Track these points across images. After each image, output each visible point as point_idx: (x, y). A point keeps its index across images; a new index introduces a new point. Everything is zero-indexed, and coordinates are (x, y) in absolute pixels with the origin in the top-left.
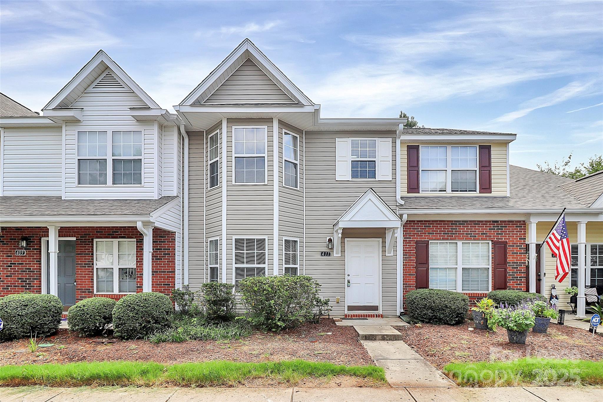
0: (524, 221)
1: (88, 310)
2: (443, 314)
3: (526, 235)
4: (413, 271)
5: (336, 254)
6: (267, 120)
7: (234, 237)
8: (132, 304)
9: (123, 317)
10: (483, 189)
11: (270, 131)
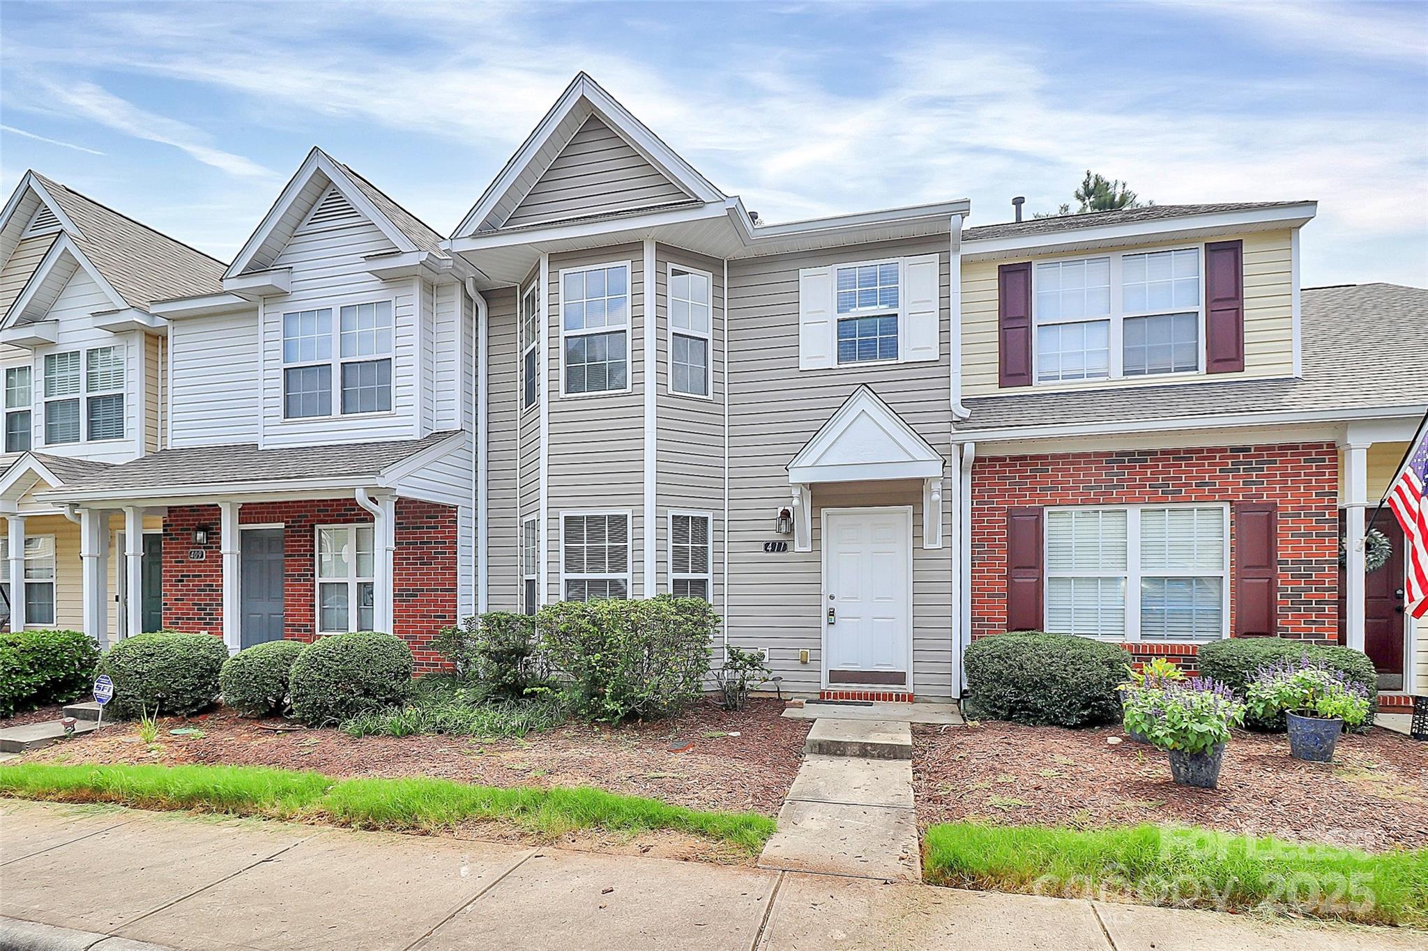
0: (1331, 445)
3: (1339, 484)
4: (1000, 586)
5: (800, 546)
6: (629, 248)
7: (563, 514)
8: (321, 656)
10: (1218, 361)
11: (638, 272)
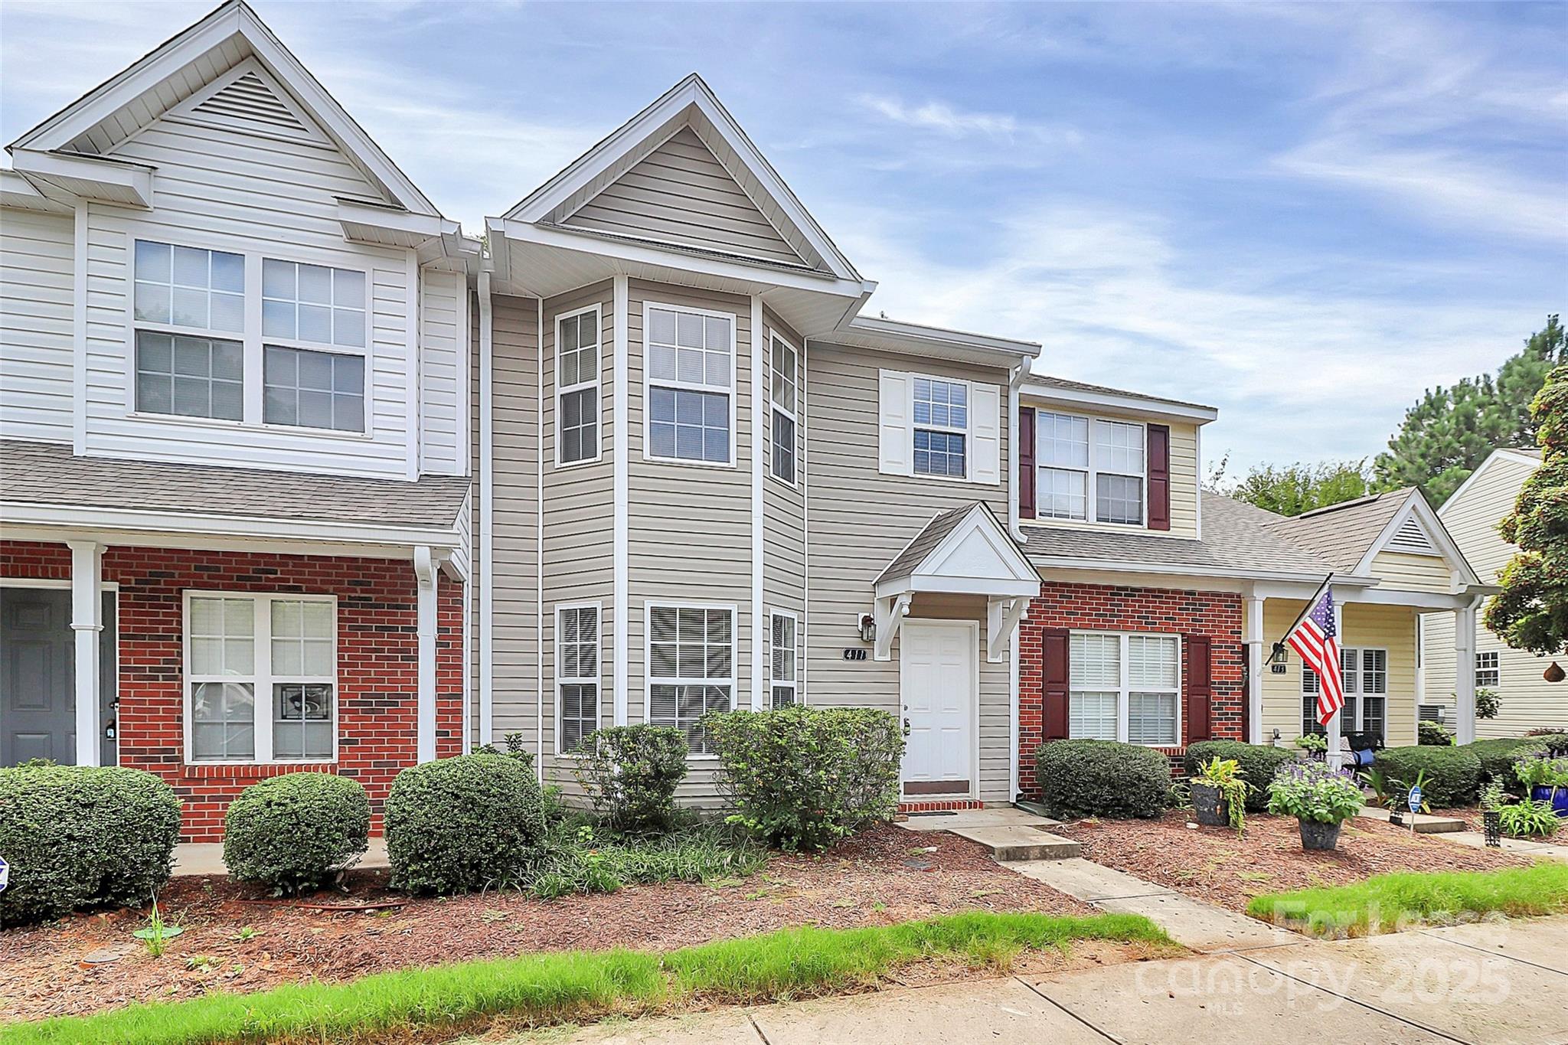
0: (1239, 596)
1: (308, 812)
2: (1134, 794)
3: (1243, 625)
4: (1037, 700)
5: (880, 655)
6: (735, 299)
7: (649, 604)
9: (438, 828)
10: (1154, 519)
11: (745, 330)
